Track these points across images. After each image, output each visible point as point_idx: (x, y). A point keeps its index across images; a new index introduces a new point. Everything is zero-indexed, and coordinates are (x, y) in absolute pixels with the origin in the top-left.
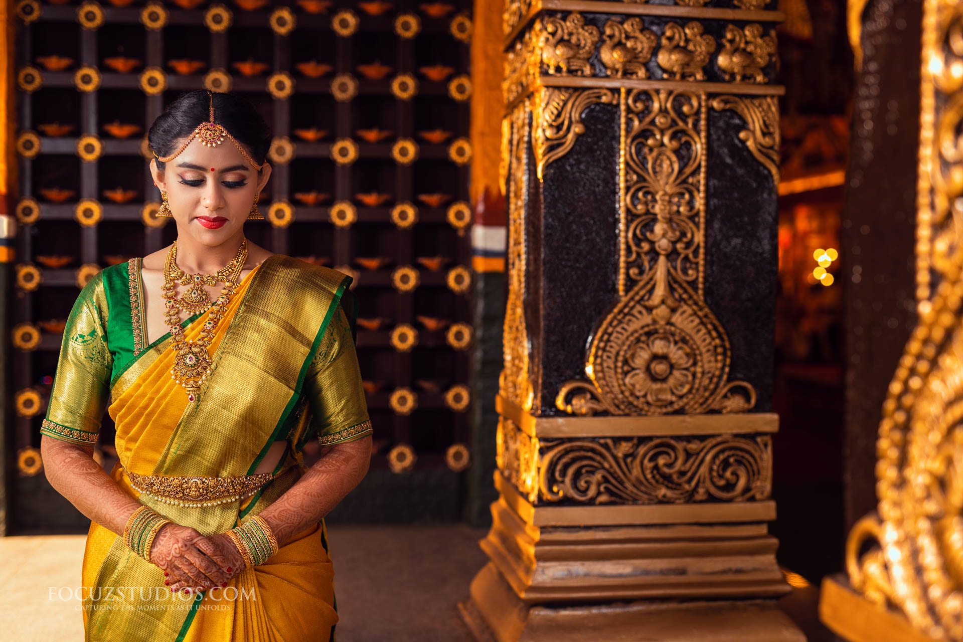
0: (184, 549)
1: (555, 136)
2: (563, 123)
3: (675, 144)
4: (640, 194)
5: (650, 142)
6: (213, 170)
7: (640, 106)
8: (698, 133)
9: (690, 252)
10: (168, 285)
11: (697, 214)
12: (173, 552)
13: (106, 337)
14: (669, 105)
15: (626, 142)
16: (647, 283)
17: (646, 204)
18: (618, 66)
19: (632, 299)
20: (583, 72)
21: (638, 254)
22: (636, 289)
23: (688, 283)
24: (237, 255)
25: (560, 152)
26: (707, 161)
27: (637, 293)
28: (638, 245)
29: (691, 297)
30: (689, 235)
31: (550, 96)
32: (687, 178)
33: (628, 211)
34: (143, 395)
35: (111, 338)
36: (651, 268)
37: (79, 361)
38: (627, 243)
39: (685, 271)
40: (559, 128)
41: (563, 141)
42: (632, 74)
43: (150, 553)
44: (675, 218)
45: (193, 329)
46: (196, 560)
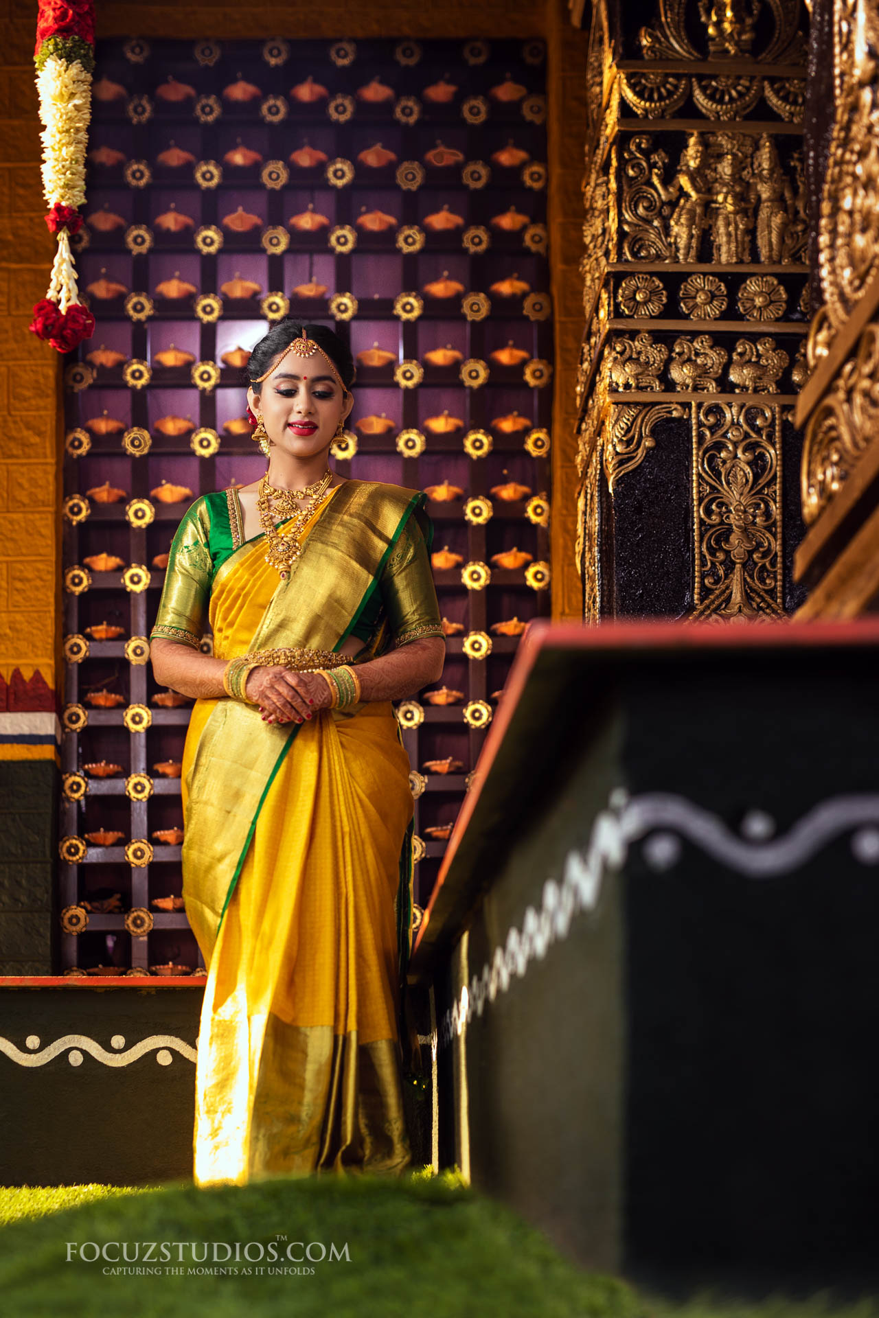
0: (274, 680)
1: (625, 451)
2: (633, 437)
3: (749, 456)
4: (714, 507)
5: (723, 455)
6: (305, 378)
7: (712, 420)
8: (773, 445)
9: (767, 562)
10: (262, 500)
11: (774, 524)
12: (265, 683)
13: (208, 545)
14: (741, 420)
15: (697, 454)
16: (724, 592)
17: (720, 514)
18: (688, 381)
19: (708, 607)
20: (652, 388)
21: (713, 564)
22: (712, 597)
23: (766, 591)
24: (323, 478)
25: (631, 466)
26: (783, 471)
27: (713, 602)
28: (713, 554)
29: (769, 606)
30: (766, 544)
31: (619, 412)
32: (763, 488)
33: (702, 522)
34: (240, 578)
35: (212, 543)
36: (726, 576)
37: (185, 569)
38: (701, 552)
39: (762, 581)
40: (629, 443)
41: (634, 454)
42: (703, 389)
43: (246, 687)
44: (751, 529)
45: (284, 529)
46: (283, 690)
